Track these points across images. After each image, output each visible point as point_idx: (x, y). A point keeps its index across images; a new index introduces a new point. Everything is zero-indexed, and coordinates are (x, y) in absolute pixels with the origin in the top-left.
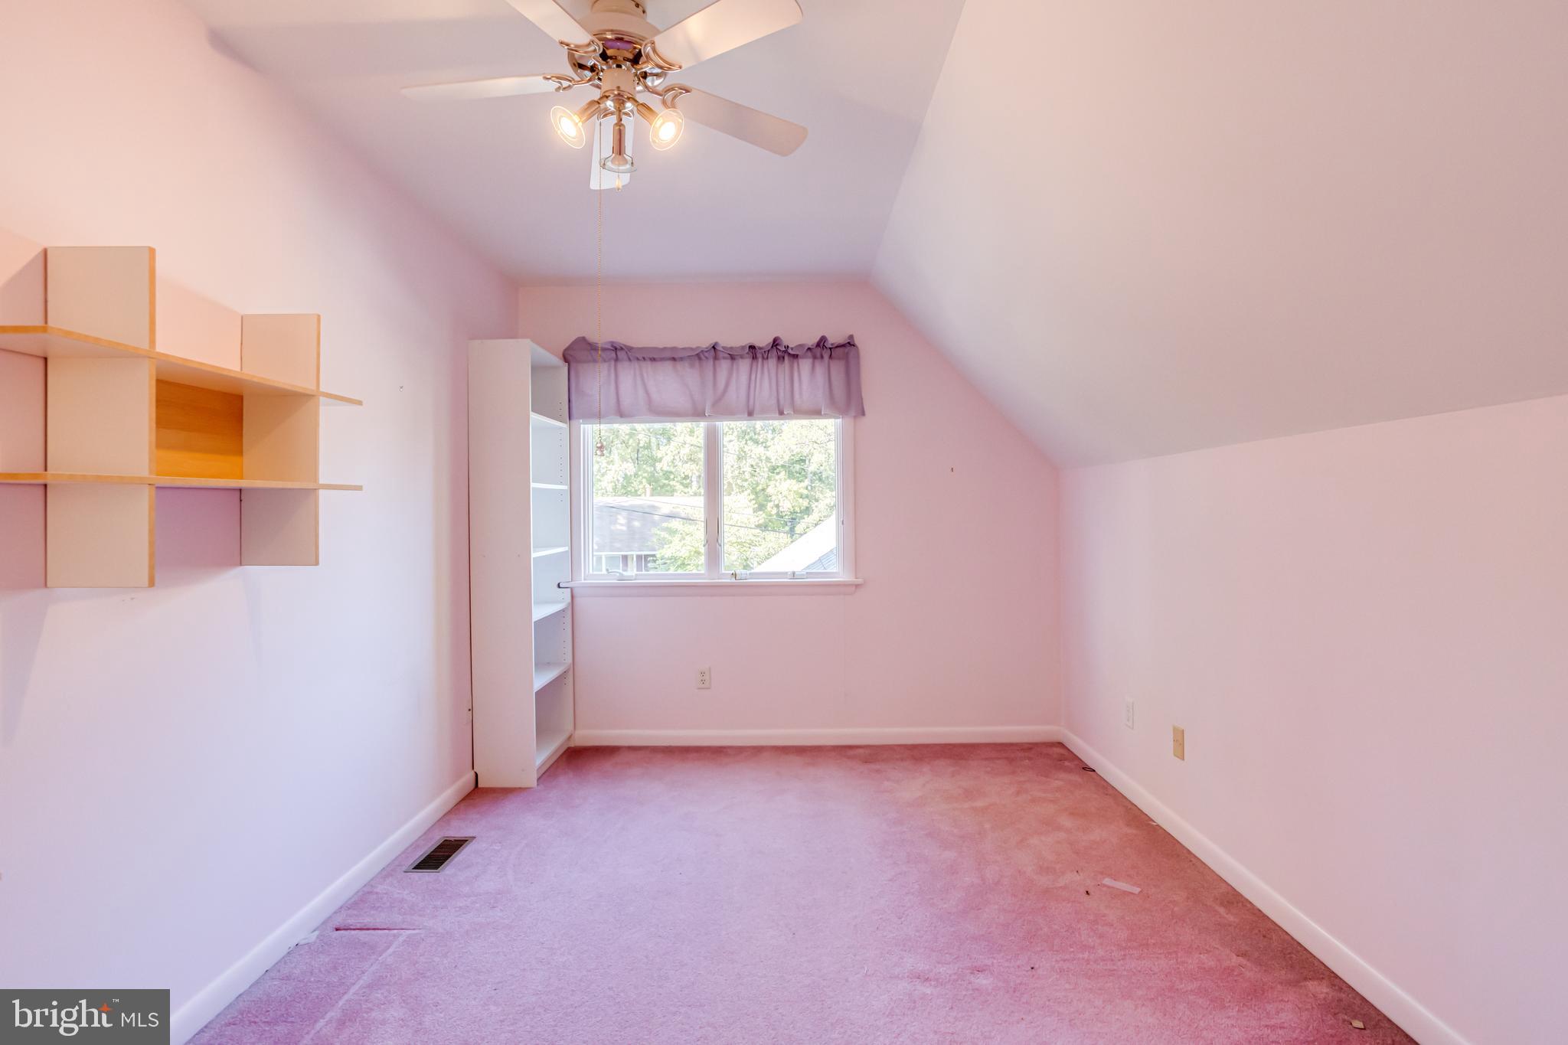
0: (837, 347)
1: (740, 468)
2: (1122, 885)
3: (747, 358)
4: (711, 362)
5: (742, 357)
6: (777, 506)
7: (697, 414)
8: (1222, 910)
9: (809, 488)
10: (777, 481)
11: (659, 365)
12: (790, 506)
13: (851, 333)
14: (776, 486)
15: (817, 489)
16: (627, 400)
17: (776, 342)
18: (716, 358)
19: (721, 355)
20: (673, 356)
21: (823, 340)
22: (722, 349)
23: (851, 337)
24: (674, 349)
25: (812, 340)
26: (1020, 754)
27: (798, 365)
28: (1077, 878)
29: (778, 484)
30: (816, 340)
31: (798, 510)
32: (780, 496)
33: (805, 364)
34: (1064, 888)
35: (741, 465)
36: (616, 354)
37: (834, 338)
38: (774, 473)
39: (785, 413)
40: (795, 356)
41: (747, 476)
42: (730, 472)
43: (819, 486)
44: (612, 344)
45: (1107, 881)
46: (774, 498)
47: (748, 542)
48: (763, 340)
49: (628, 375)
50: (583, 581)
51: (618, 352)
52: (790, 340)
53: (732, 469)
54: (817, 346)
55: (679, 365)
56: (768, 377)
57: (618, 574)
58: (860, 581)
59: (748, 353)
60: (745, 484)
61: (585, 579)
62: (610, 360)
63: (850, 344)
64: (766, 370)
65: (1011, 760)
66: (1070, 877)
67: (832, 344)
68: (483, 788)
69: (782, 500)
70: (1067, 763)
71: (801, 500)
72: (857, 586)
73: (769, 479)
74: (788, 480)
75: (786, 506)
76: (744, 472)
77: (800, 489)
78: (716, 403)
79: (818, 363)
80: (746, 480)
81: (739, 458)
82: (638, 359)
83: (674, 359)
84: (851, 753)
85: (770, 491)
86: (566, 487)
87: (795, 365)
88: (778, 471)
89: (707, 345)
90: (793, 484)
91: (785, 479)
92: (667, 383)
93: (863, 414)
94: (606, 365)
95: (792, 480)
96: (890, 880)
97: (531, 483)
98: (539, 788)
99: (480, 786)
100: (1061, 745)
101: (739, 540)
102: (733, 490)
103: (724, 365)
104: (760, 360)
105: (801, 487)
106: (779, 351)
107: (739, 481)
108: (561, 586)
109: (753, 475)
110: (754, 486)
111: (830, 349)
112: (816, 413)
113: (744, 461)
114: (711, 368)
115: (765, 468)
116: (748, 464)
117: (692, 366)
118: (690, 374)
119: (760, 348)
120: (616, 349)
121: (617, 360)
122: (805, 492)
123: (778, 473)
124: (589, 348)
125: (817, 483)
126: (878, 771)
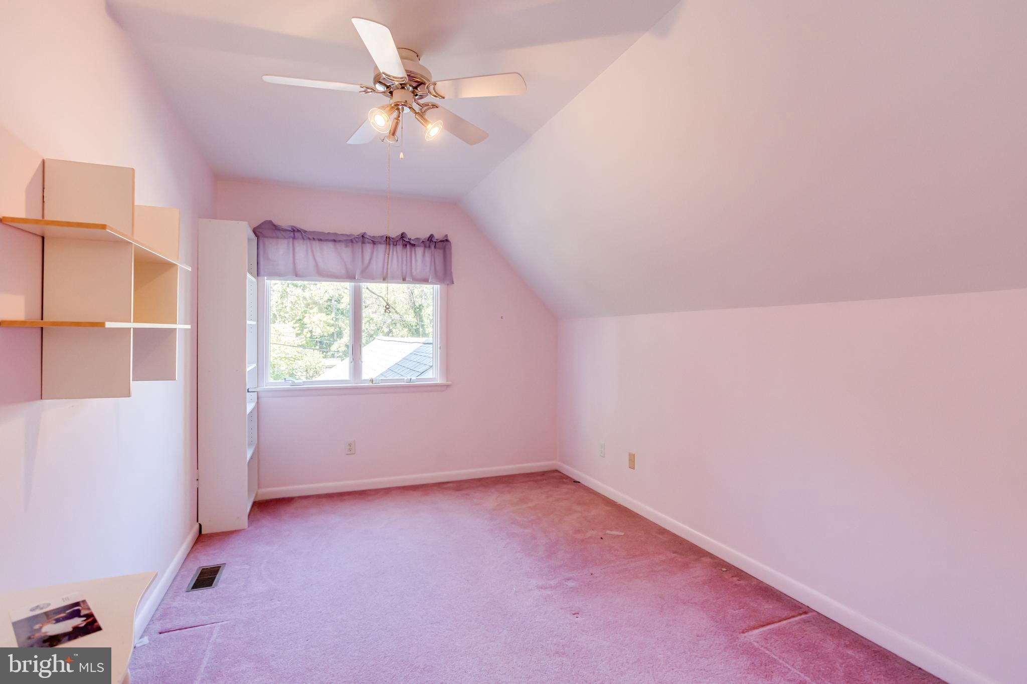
0: (440, 241)
1: (283, 303)
2: (615, 533)
3: (383, 244)
4: (360, 244)
5: (380, 243)
6: (311, 332)
7: (350, 277)
8: (660, 536)
9: (334, 319)
10: (310, 313)
11: (325, 243)
12: (320, 332)
13: (446, 234)
14: (310, 318)
15: (340, 320)
16: (300, 266)
17: (403, 236)
18: (363, 242)
19: (367, 240)
20: (334, 239)
21: (431, 236)
22: (368, 237)
23: (446, 236)
24: (336, 234)
25: (424, 235)
26: (539, 478)
27: (415, 251)
28: (594, 532)
29: (311, 316)
30: (428, 236)
31: (326, 334)
32: (313, 324)
33: (420, 251)
34: (590, 538)
35: (284, 302)
36: (294, 234)
37: (438, 236)
38: (308, 308)
39: (407, 280)
40: (414, 245)
41: (288, 309)
42: (274, 306)
43: (342, 318)
44: (292, 227)
45: (608, 532)
46: (308, 326)
47: (294, 357)
48: (394, 233)
49: (302, 249)
50: (265, 387)
51: (295, 233)
52: (411, 235)
53: (277, 304)
54: (428, 240)
55: (338, 245)
56: (397, 258)
57: (291, 382)
58: (449, 383)
59: (384, 241)
60: (287, 315)
61: (266, 386)
62: (289, 238)
63: (446, 241)
64: (395, 252)
65: (536, 481)
66: (590, 533)
67: (437, 240)
68: (207, 534)
69: (314, 327)
70: (564, 480)
71: (328, 328)
72: (448, 386)
73: (305, 312)
74: (319, 314)
75: (317, 332)
76: (286, 307)
77: (328, 319)
78: (363, 272)
79: (427, 250)
80: (287, 313)
81: (282, 297)
82: (309, 239)
83: (335, 241)
84: (446, 486)
85: (306, 320)
86: (255, 323)
87: (413, 249)
88: (311, 306)
89: (358, 233)
90: (323, 317)
91: (317, 313)
92: (329, 256)
93: (453, 283)
94: (286, 241)
95: (322, 314)
96: (504, 547)
97: (247, 321)
98: (250, 528)
99: (203, 532)
100: (557, 471)
101: (287, 356)
102: (277, 320)
103: (368, 248)
104: (391, 246)
105: (329, 319)
106: (404, 241)
107: (282, 313)
108: (250, 390)
109: (292, 309)
110: (294, 317)
111: (435, 242)
112: (425, 281)
113: (286, 299)
114: (360, 250)
115: (302, 304)
116: (289, 301)
117: (347, 246)
118: (346, 252)
119: (393, 239)
120: (294, 231)
121: (294, 238)
122: (332, 322)
123: (311, 309)
124: (274, 229)
125: (340, 316)
126: (467, 494)
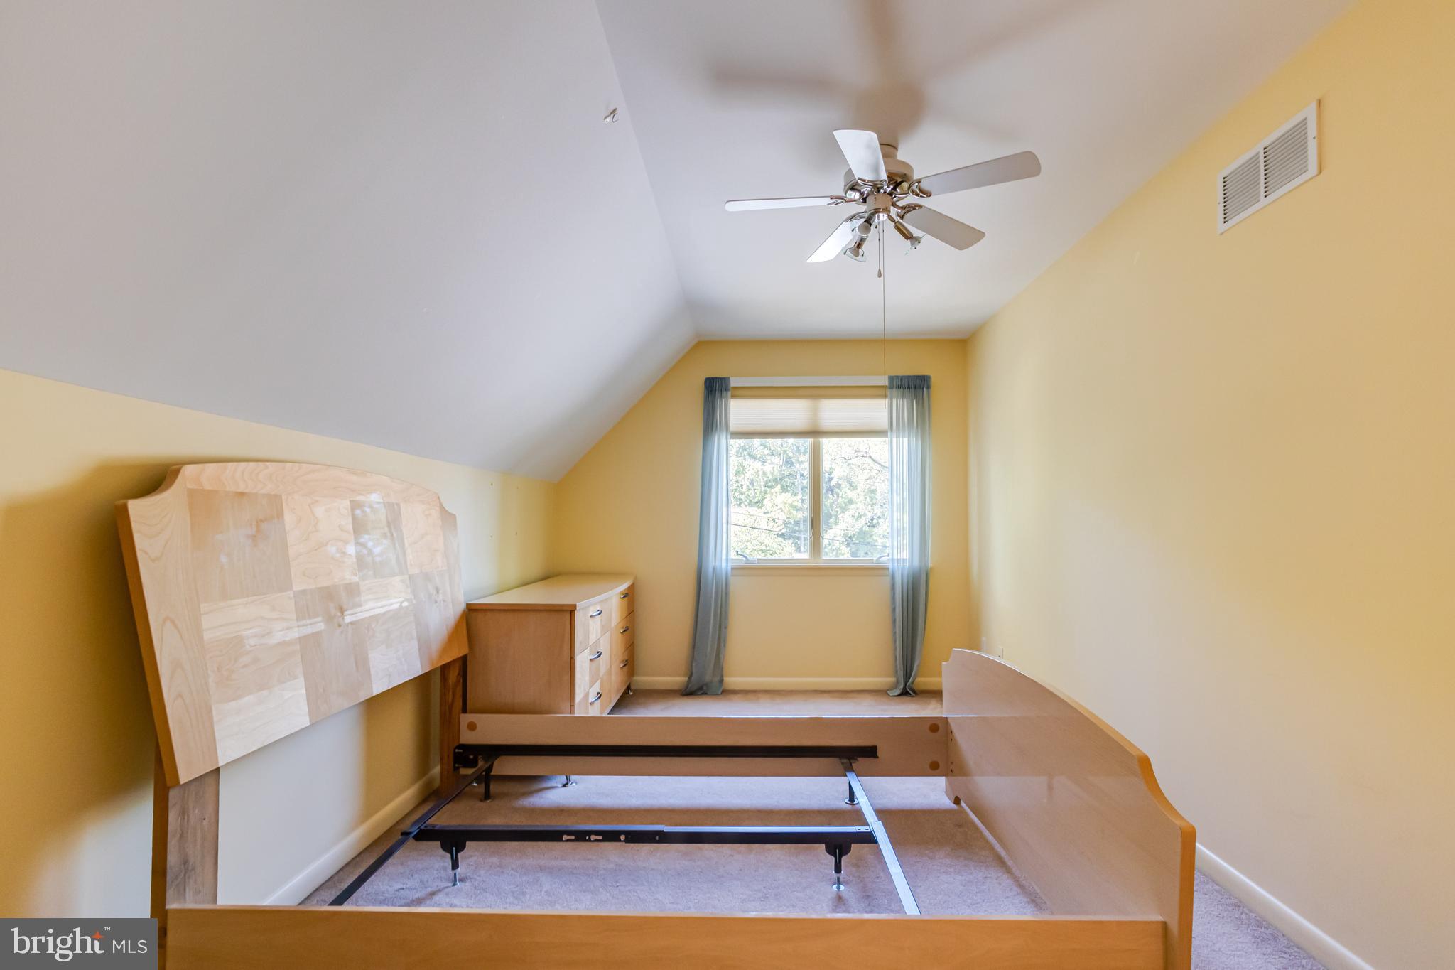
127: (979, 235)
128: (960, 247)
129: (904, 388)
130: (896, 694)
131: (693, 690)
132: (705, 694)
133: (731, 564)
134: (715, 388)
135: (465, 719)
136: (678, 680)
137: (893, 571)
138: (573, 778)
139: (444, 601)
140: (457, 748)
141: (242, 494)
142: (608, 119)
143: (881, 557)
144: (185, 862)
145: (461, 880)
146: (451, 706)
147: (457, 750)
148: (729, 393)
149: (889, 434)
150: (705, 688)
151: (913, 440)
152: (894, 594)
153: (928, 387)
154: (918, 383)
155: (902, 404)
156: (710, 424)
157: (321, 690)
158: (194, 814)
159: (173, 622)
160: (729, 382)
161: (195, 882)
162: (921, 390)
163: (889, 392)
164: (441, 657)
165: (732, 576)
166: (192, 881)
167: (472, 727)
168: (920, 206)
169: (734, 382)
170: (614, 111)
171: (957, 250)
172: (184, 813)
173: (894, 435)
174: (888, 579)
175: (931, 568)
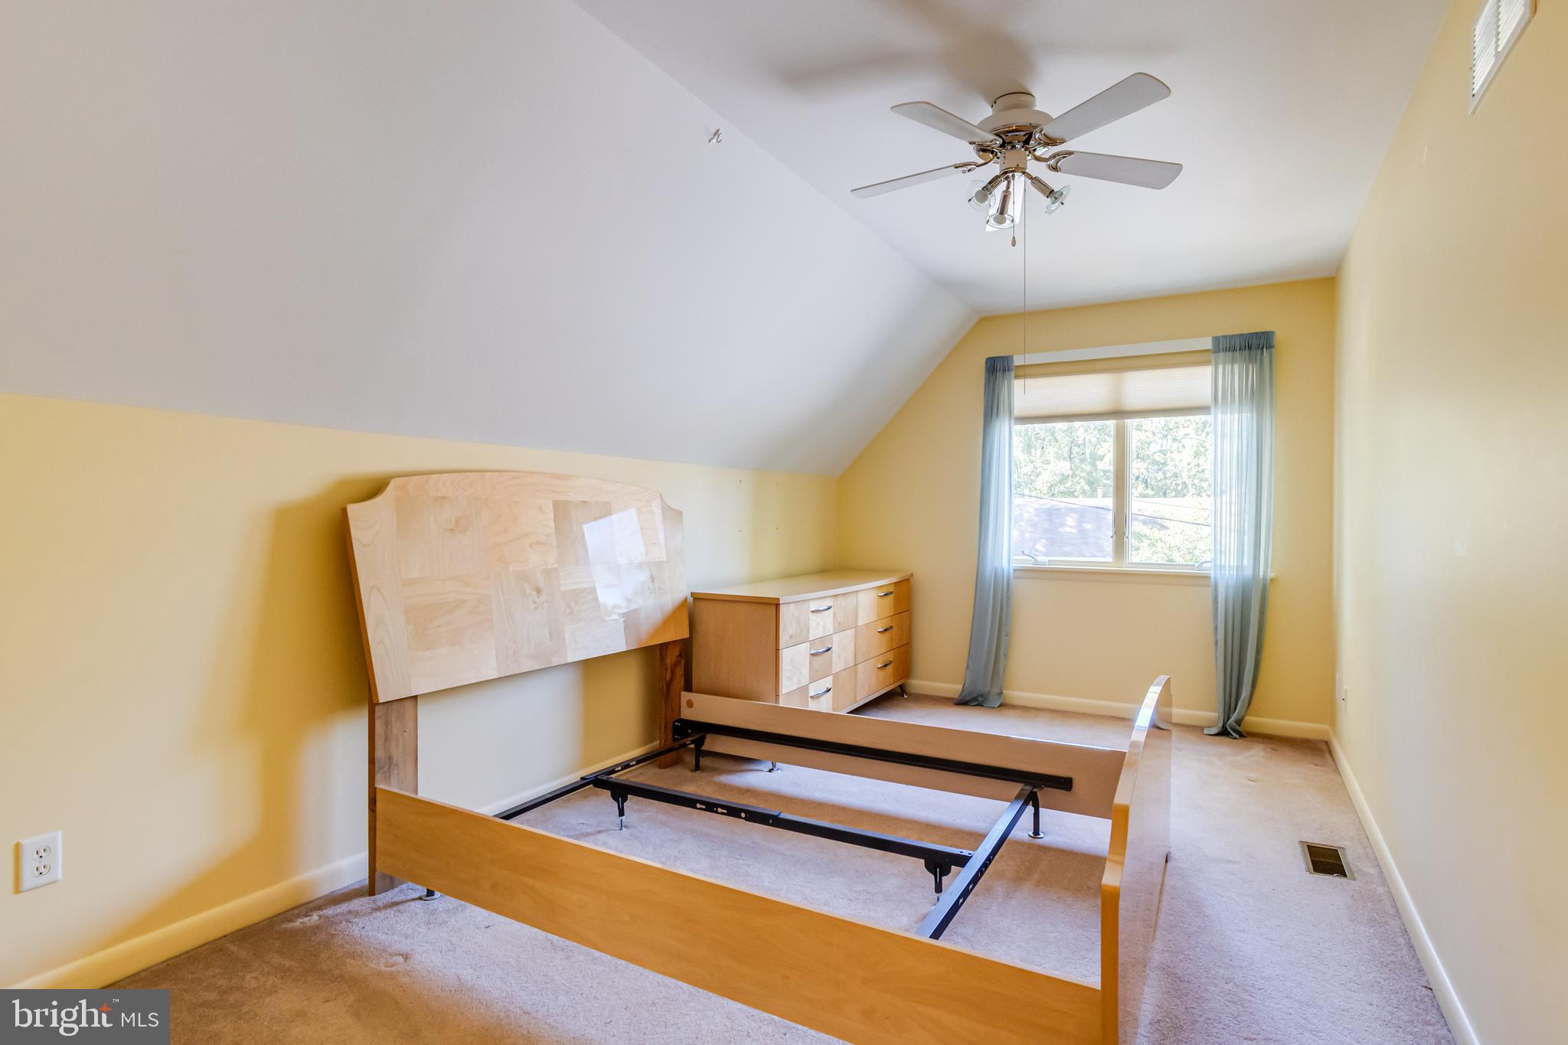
127: (1177, 168)
128: (1159, 187)
129: (1234, 350)
130: (1213, 733)
131: (970, 700)
132: (980, 705)
133: (1014, 565)
134: (997, 368)
135: (685, 696)
136: (954, 689)
137: (1215, 578)
138: (779, 765)
139: (660, 588)
140: (677, 721)
141: (443, 498)
142: (714, 141)
143: (1203, 563)
144: (390, 758)
145: (626, 827)
146: (669, 684)
147: (676, 724)
148: (1013, 374)
149: (1212, 411)
150: (980, 699)
151: (1246, 416)
152: (1217, 609)
153: (1270, 346)
154: (1254, 342)
155: (1235, 373)
156: (992, 407)
157: (512, 652)
158: (396, 727)
159: (378, 590)
160: (1013, 361)
161: (398, 774)
162: (1259, 352)
163: (1213, 356)
164: (652, 638)
165: (1015, 578)
166: (395, 772)
167: (690, 704)
168: (1070, 153)
169: (1018, 361)
170: (717, 133)
171: (1157, 191)
172: (387, 723)
173: (1220, 410)
174: (1209, 592)
175: (1272, 580)
